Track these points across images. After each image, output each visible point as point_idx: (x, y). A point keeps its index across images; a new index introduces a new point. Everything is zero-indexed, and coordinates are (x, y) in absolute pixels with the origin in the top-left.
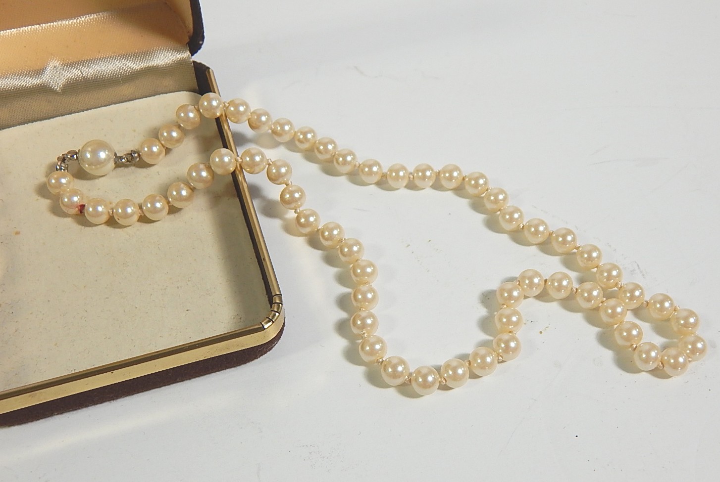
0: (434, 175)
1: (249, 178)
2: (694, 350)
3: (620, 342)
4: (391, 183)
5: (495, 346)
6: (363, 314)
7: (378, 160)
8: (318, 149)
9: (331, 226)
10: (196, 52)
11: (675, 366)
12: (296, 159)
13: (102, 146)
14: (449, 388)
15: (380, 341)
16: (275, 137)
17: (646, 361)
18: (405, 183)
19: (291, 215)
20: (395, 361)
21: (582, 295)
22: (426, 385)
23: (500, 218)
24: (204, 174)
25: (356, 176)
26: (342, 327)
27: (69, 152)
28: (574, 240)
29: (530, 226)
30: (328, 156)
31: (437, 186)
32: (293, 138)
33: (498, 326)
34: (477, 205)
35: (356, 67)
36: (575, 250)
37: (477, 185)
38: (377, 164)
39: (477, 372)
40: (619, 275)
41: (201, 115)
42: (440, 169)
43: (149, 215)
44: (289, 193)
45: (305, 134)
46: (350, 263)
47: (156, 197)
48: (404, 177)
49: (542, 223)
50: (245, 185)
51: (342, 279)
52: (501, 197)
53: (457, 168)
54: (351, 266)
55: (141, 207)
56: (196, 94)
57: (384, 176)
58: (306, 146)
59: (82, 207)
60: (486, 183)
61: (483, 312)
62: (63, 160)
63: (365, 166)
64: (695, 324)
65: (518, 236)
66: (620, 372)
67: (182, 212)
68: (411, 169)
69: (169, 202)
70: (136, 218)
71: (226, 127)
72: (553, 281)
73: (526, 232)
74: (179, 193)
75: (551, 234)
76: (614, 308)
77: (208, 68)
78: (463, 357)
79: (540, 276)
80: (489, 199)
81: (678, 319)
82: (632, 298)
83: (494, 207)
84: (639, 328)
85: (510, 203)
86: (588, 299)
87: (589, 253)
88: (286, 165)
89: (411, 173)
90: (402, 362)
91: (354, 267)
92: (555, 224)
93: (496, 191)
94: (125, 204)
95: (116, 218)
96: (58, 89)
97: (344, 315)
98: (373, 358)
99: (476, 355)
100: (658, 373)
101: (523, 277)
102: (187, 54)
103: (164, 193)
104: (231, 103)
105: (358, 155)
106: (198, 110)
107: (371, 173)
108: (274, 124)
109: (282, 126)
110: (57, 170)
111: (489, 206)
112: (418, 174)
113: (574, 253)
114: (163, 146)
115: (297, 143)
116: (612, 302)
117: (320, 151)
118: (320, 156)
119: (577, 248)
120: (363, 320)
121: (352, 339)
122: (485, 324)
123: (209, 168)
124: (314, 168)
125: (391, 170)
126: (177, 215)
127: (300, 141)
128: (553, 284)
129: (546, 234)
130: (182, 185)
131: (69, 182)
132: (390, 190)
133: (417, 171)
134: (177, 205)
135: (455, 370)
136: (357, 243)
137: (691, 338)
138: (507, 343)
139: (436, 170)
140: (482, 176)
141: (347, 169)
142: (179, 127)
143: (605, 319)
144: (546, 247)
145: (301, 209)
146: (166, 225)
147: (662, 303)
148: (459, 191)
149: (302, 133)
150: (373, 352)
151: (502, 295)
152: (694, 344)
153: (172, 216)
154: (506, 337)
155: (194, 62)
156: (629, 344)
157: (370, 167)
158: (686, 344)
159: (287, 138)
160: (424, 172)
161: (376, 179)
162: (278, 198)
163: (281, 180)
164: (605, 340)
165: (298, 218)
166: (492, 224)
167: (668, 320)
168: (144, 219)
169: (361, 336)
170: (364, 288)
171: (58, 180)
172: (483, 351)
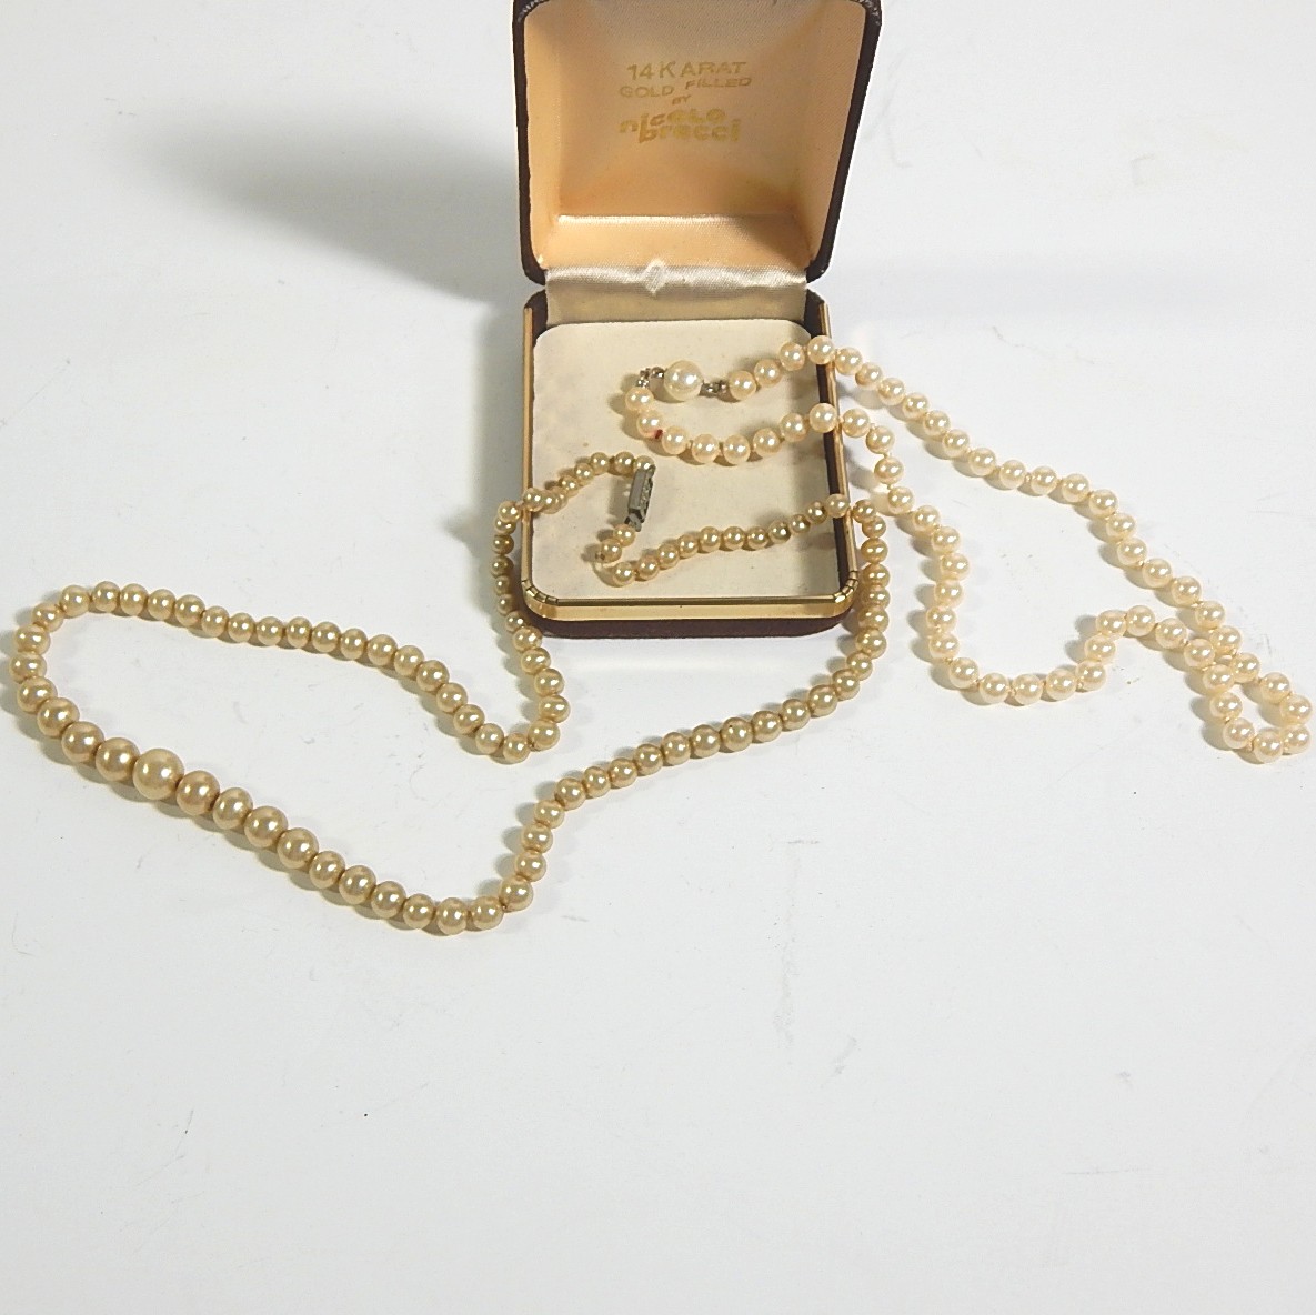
0: (1055, 483)
1: (845, 441)
2: (1294, 741)
3: (1215, 713)
4: (1003, 480)
5: (1077, 671)
6: (942, 609)
7: (994, 452)
8: (927, 422)
9: (927, 510)
10: (813, 280)
11: (1267, 751)
12: (899, 427)
13: (691, 369)
14: (1018, 705)
15: (953, 640)
16: (880, 397)
17: (1236, 737)
18: (1019, 483)
19: (882, 489)
20: (965, 663)
21: (1190, 651)
22: (993, 693)
23: (1119, 550)
24: (799, 427)
25: (962, 464)
26: (914, 619)
27: (655, 369)
28: (1197, 592)
29: (1150, 566)
30: (937, 433)
31: (1056, 496)
32: (902, 403)
33: (1087, 653)
34: (1096, 529)
35: (995, 328)
36: (1196, 605)
37: (1102, 506)
38: (991, 455)
39: (1052, 694)
40: (1237, 642)
41: (807, 358)
42: (1065, 476)
43: (728, 459)
44: (886, 465)
45: (916, 401)
46: (941, 554)
47: (738, 439)
48: (1019, 477)
49: (1166, 565)
50: (841, 447)
51: (928, 570)
52: (1126, 525)
53: (1084, 481)
54: (941, 558)
55: (721, 446)
56: (800, 327)
57: (997, 470)
58: (913, 415)
59: (659, 433)
60: (1113, 505)
61: (1076, 636)
62: (646, 374)
63: (977, 454)
64: (1306, 714)
65: (1134, 574)
66: (1205, 744)
67: (762, 462)
68: (1030, 469)
69: (752, 448)
70: (714, 457)
71: (831, 375)
72: (1163, 627)
73: (1144, 570)
74: (766, 441)
75: (1173, 580)
76: (1219, 675)
77: (822, 302)
78: (1041, 677)
79: (1153, 617)
80: (1112, 524)
81: (1288, 705)
82: (1243, 670)
83: (1117, 535)
84: (1240, 704)
85: (1136, 535)
86: (1196, 658)
87: (1211, 611)
88: (889, 433)
89: (1029, 474)
90: (973, 665)
91: (944, 559)
92: (1180, 570)
93: (1122, 517)
94: (706, 440)
95: (694, 454)
96: (653, 291)
97: (920, 607)
98: (941, 656)
99: (1053, 675)
100: (1245, 754)
101: (1132, 612)
102: (804, 279)
103: (750, 435)
104: (843, 351)
105: (971, 439)
106: (806, 353)
107: (981, 464)
108: (883, 382)
109: (892, 387)
110: (638, 385)
111: (1110, 533)
112: (1037, 476)
113: (1194, 609)
114: (756, 382)
115: (904, 410)
116: (1221, 668)
117: (928, 426)
118: (927, 431)
119: (1199, 603)
120: (941, 615)
121: (923, 633)
122: (1073, 649)
123: (806, 422)
124: (917, 443)
125: (1006, 466)
126: (756, 463)
127: (909, 409)
128: (1163, 629)
129: (1168, 578)
130: (771, 433)
131: (649, 402)
132: (1000, 489)
133: (1037, 473)
134: (760, 453)
135: (1028, 685)
136: (954, 533)
137: (1296, 728)
138: (1091, 671)
139: (1059, 477)
140: (1112, 496)
141: (957, 453)
142: (779, 365)
143: (1207, 685)
144: (1163, 593)
145: (896, 485)
146: (741, 471)
147: (1276, 683)
148: (1080, 507)
149: (913, 400)
150: (942, 649)
151: (1102, 623)
152: (1296, 734)
153: (750, 463)
154: (1092, 664)
155: (808, 291)
156: (1222, 716)
157: (983, 457)
158: (1287, 732)
159: (893, 402)
160: (1044, 476)
161: (987, 472)
162: (872, 469)
163: (880, 449)
164: (1198, 708)
165: (890, 495)
166: (1108, 555)
167: (1278, 705)
168: (721, 461)
169: (934, 632)
170: (949, 583)
171: (639, 398)
172: (1063, 673)
